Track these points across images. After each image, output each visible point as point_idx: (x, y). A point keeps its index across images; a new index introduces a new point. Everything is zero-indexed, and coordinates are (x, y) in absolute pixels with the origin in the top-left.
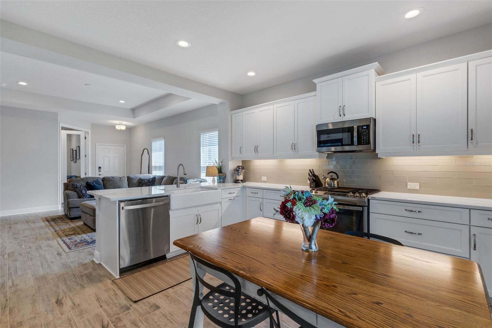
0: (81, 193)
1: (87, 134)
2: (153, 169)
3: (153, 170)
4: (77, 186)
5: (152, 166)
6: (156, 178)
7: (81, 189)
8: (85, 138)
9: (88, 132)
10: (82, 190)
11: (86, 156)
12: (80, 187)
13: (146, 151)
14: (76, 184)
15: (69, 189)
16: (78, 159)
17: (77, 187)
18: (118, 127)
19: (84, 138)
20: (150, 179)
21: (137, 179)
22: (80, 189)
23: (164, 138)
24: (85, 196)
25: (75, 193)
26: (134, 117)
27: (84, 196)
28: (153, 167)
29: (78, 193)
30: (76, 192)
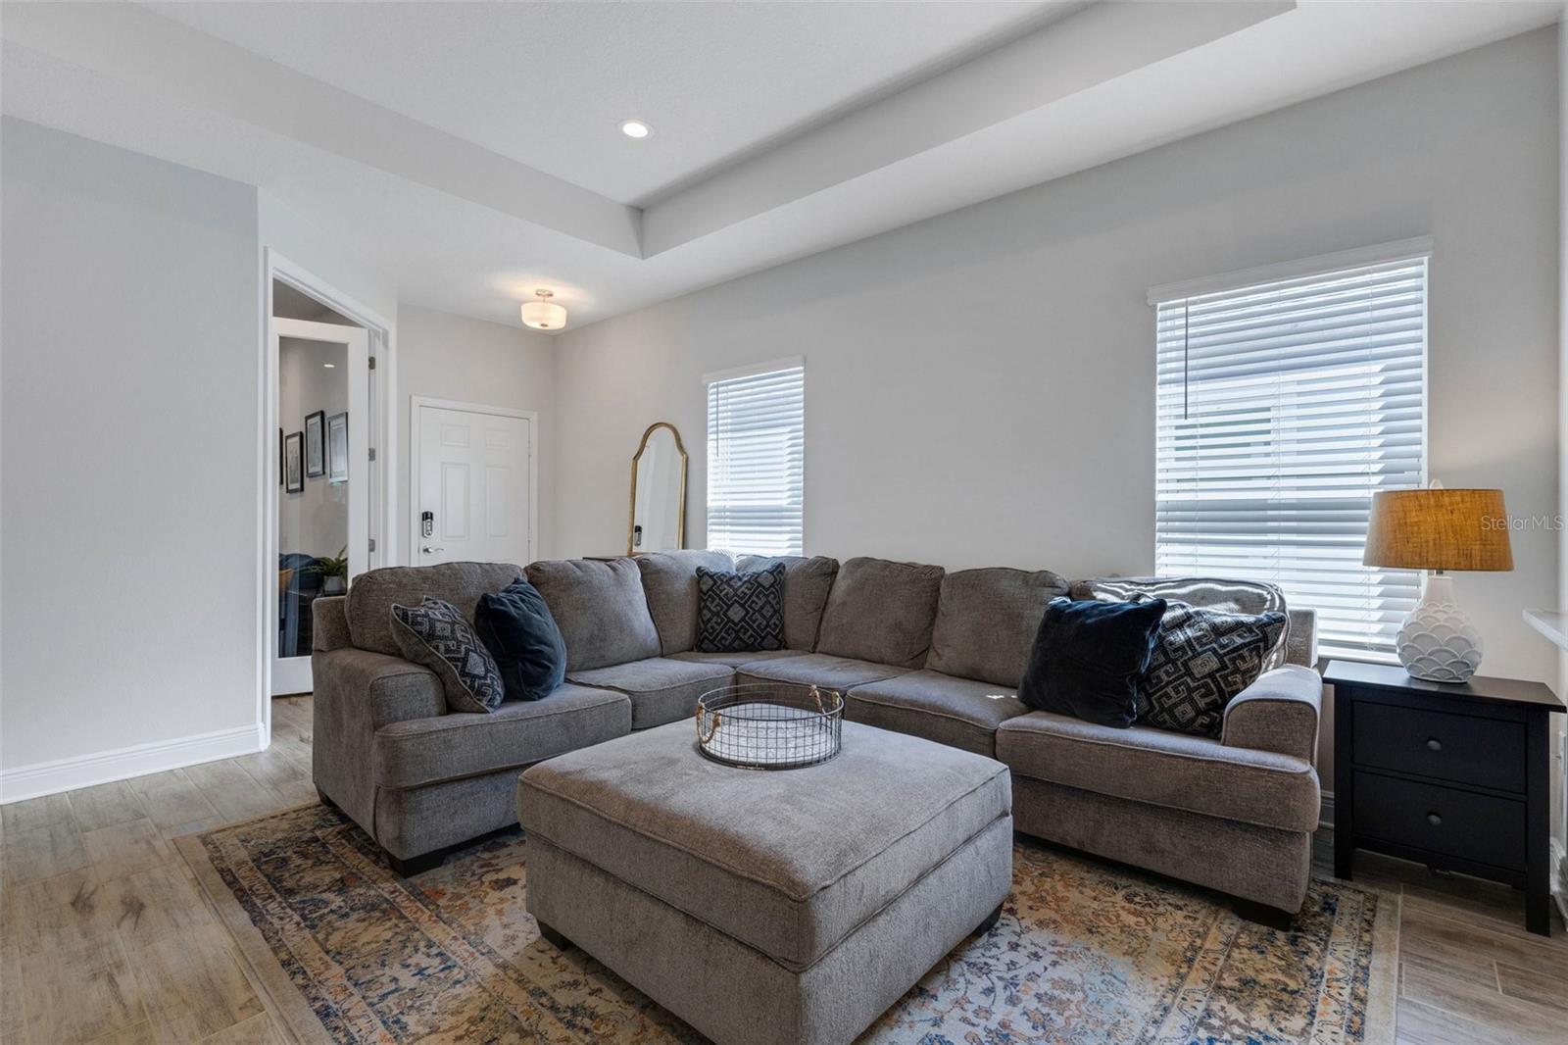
0: (464, 674)
1: (379, 345)
2: (710, 521)
3: (710, 528)
4: (432, 622)
5: (705, 510)
6: (787, 568)
7: (459, 643)
8: (372, 363)
9: (386, 334)
10: (467, 651)
11: (372, 455)
12: (453, 631)
13: (663, 438)
14: (426, 615)
15: (356, 640)
16: (313, 476)
17: (431, 636)
18: (534, 317)
19: (367, 363)
20: (759, 575)
21: (688, 575)
22: (452, 644)
23: (805, 362)
24: (484, 694)
25: (423, 676)
26: (644, 256)
27: (480, 693)
28: (710, 515)
29: (440, 677)
30: (427, 666)
